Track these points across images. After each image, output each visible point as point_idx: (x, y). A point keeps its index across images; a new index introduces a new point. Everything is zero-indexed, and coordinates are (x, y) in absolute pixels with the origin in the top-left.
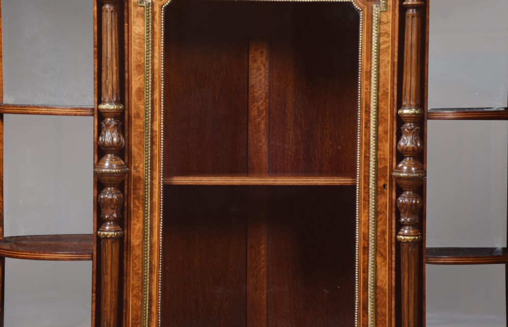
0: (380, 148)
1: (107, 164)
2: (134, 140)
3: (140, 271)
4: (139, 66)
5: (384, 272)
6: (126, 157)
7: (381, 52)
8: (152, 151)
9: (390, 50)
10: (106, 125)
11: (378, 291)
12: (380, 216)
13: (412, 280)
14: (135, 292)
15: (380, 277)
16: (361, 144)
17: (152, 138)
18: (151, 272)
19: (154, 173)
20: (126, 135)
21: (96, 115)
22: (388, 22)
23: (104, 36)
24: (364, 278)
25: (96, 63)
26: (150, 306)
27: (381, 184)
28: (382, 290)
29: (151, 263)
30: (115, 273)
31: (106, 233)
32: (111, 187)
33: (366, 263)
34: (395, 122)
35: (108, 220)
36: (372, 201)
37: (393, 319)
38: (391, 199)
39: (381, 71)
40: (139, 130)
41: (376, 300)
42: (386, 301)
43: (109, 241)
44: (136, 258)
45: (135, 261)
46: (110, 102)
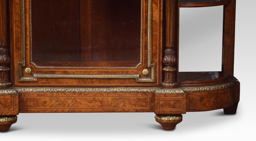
3: (19, 12)
5: (157, 12)
11: (153, 23)
13: (172, 16)
14: (16, 24)
15: (154, 15)
18: (25, 13)
24: (146, 16)
26: (26, 32)
28: (155, 22)
29: (25, 7)
30: (5, 13)
33: (147, 7)
37: (161, 38)
41: (152, 28)
42: (157, 28)
44: (16, 4)
45: (16, 6)
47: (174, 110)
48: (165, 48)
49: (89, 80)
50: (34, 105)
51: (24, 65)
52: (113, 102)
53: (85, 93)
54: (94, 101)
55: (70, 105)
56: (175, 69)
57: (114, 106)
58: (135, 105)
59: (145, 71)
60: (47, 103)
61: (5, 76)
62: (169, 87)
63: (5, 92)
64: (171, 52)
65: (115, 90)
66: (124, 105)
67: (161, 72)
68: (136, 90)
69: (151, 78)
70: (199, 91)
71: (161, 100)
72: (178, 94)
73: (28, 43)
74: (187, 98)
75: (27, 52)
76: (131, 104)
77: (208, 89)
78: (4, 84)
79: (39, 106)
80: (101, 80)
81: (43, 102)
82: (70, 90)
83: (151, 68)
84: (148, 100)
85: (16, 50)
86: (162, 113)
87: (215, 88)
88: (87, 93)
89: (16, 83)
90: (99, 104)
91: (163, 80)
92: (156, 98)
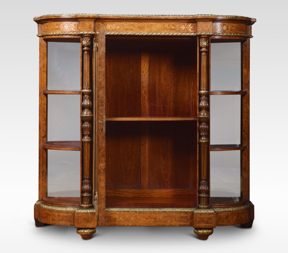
1: (85, 113)
10: (85, 98)
13: (205, 157)
21: (81, 94)
23: (84, 63)
25: (81, 74)
30: (89, 156)
31: (85, 140)
32: (87, 122)
34: (198, 96)
35: (86, 135)
37: (198, 173)
43: (86, 143)
46: (86, 89)
47: (207, 225)
48: (200, 180)
50: (108, 221)
52: (163, 219)
53: (143, 212)
54: (149, 218)
55: (133, 221)
56: (208, 195)
57: (164, 222)
58: (179, 221)
60: (117, 220)
61: (88, 200)
62: (204, 208)
63: (89, 211)
64: (205, 183)
65: (165, 210)
66: (171, 221)
67: (197, 197)
68: (180, 210)
70: (225, 212)
71: (198, 218)
72: (210, 214)
74: (216, 217)
76: (176, 220)
77: (232, 210)
78: (87, 205)
79: (111, 222)
81: (114, 219)
82: (133, 210)
84: (189, 218)
86: (199, 227)
87: (237, 209)
88: (144, 212)
90: (153, 220)
91: (199, 203)
92: (194, 216)
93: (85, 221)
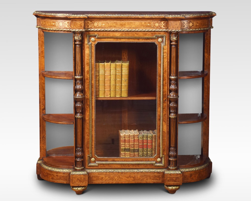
0: (164, 88)
1: (78, 95)
2: (86, 87)
3: (89, 128)
4: (87, 64)
6: (84, 92)
7: (164, 58)
8: (92, 90)
9: (167, 58)
10: (77, 83)
11: (163, 133)
12: (164, 109)
13: (174, 130)
14: (87, 134)
15: (164, 128)
16: (158, 87)
17: (92, 86)
18: (92, 128)
19: (93, 97)
20: (84, 85)
21: (74, 79)
22: (166, 49)
23: (76, 55)
24: (159, 128)
25: (74, 63)
27: (164, 99)
28: (165, 132)
29: (92, 125)
30: (81, 129)
31: (78, 117)
32: (79, 102)
33: (160, 124)
34: (169, 80)
35: (78, 113)
36: (161, 105)
37: (168, 141)
38: (167, 104)
39: (164, 64)
40: (88, 83)
42: (166, 136)
43: (79, 119)
45: (87, 124)
46: (79, 76)
47: (175, 183)
48: (170, 146)
49: (127, 165)
50: (97, 180)
51: (91, 157)
52: (140, 178)
53: (124, 173)
54: (130, 177)
55: (117, 180)
56: (176, 159)
57: (141, 180)
58: (153, 179)
59: (159, 160)
60: (104, 179)
61: (81, 163)
62: (172, 170)
63: (81, 173)
64: (174, 149)
65: (142, 170)
66: (147, 180)
67: (168, 160)
68: (154, 170)
69: (162, 163)
70: (189, 171)
71: (168, 178)
72: (177, 174)
73: (93, 144)
74: (183, 176)
75: (93, 149)
76: (150, 179)
77: (195, 169)
78: (80, 168)
79: (99, 180)
80: (134, 165)
81: (101, 178)
82: (116, 171)
83: (162, 158)
84: (161, 177)
85: (87, 149)
86: (169, 185)
87: (199, 169)
88: (126, 173)
89: (87, 167)
90: (133, 179)
91: (169, 165)
92: (165, 176)
93: (78, 181)
